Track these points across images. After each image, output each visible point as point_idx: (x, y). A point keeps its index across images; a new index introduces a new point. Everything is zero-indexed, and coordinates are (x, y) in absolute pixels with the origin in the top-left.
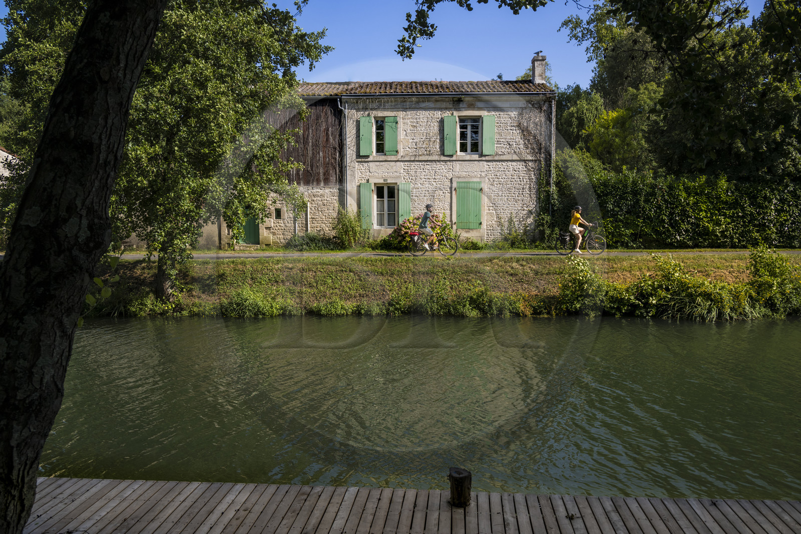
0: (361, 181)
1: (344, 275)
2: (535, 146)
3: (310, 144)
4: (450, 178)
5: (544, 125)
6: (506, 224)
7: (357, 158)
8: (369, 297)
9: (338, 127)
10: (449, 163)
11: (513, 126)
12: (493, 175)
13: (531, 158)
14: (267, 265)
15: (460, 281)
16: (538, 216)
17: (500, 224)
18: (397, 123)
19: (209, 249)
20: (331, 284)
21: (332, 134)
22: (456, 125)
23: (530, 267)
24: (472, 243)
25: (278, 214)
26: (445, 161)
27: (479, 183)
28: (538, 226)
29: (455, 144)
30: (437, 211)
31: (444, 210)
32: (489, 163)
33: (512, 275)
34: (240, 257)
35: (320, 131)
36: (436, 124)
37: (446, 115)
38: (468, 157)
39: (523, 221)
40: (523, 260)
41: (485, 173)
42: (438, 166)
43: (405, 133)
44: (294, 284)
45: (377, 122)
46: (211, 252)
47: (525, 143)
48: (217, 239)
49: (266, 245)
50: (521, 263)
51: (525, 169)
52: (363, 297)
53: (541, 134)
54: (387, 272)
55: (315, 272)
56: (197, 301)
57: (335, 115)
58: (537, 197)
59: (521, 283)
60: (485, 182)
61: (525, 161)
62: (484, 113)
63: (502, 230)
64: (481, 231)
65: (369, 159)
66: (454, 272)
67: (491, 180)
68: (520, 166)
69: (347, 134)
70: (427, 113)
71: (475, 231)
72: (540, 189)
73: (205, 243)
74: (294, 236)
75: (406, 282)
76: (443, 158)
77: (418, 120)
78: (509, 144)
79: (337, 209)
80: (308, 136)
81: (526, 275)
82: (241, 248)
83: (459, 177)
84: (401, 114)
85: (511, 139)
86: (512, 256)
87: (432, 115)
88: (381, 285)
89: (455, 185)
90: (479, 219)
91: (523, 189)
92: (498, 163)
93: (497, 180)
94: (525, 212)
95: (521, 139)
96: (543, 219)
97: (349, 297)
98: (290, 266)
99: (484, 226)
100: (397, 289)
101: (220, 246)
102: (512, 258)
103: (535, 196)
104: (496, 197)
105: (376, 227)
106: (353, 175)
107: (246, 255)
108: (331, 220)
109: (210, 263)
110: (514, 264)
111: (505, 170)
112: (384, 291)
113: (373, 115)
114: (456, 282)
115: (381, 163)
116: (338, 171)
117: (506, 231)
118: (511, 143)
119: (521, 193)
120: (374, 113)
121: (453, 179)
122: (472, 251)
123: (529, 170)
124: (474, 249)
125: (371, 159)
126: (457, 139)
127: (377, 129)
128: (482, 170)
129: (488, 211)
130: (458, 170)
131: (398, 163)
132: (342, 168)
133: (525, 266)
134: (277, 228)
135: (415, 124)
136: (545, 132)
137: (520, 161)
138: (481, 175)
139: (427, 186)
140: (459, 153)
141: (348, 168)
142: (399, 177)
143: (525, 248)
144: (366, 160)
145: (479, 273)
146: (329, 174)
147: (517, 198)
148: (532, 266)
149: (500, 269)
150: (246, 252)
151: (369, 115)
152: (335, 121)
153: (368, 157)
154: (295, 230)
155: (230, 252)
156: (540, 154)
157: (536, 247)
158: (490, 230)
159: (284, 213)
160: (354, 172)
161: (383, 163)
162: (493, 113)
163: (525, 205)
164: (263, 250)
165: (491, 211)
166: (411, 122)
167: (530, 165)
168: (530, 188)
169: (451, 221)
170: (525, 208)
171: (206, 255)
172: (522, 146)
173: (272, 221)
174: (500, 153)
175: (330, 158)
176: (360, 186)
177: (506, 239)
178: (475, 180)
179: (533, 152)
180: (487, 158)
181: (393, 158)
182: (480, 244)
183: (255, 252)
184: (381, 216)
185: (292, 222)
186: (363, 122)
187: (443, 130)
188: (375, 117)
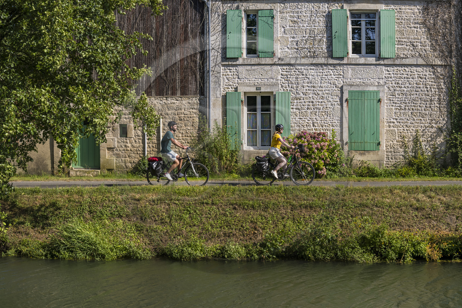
0: (227, 90)
1: (206, 208)
2: (444, 48)
3: (165, 44)
4: (340, 86)
5: (454, 24)
6: (411, 144)
7: (222, 61)
8: (237, 237)
9: (199, 23)
10: (338, 68)
11: (417, 23)
12: (393, 82)
13: (439, 63)
14: (109, 195)
15: (352, 216)
16: (450, 136)
17: (404, 146)
18: (273, 17)
19: (39, 175)
20: (188, 220)
21: (192, 31)
22: (347, 21)
23: (439, 199)
24: (368, 168)
25: (124, 131)
26: (334, 65)
27: (377, 92)
28: (450, 148)
29: (346, 44)
30: (324, 128)
31: (333, 126)
32: (388, 68)
33: (417, 209)
34: (75, 185)
35: (177, 28)
36: (321, 19)
37: (335, 8)
38: (362, 61)
39: (431, 141)
40: (431, 190)
41: (384, 80)
42: (326, 70)
43: (283, 30)
44: (142, 219)
45: (248, 16)
46: (42, 178)
47: (432, 44)
48: (49, 162)
49: (109, 170)
50: (428, 193)
51: (433, 76)
52: (229, 236)
53: (451, 34)
54: (260, 206)
55: (169, 205)
56: (24, 238)
57: (195, 8)
58: (448, 111)
59: (429, 219)
60: (383, 91)
61: (433, 66)
62: (381, 7)
63: (405, 152)
64: (380, 153)
65: (238, 63)
66: (345, 205)
67: (391, 89)
68: (427, 72)
69: (211, 31)
70: (311, 5)
71: (371, 153)
72: (451, 101)
73: (35, 167)
74: (143, 158)
75: (283, 218)
76: (331, 61)
77: (300, 14)
78: (413, 45)
79: (197, 124)
80: (162, 34)
81: (434, 210)
82: (78, 173)
83: (351, 85)
84: (278, 7)
85: (415, 39)
86: (418, 185)
87: (317, 9)
88: (252, 222)
89: (346, 96)
90: (377, 138)
91: (431, 100)
92: (400, 68)
93: (398, 89)
94: (433, 130)
95: (427, 38)
96: (456, 139)
97: (211, 237)
98: (137, 196)
99: (383, 147)
100: (272, 226)
101: (53, 171)
102: (417, 188)
103: (445, 110)
104: (398, 111)
105: (246, 147)
106: (218, 82)
107: (84, 183)
108: (189, 138)
109: (40, 191)
110: (420, 196)
111: (409, 76)
112: (255, 229)
113: (243, 8)
114: (348, 218)
115: (253, 67)
116: (198, 77)
117: (410, 154)
118: (415, 44)
119: (428, 105)
120: (244, 6)
121: (344, 88)
122: (368, 179)
123: (438, 77)
124: (370, 176)
125: (240, 61)
126: (349, 38)
127: (248, 25)
128: (381, 76)
129: (388, 128)
130: (350, 76)
131: (275, 67)
132: (204, 72)
133: (433, 197)
134: (121, 149)
135: (295, 19)
136: (455, 31)
137: (427, 65)
138: (378, 83)
139: (311, 96)
140: (351, 55)
141: (211, 73)
142: (276, 85)
143: (434, 175)
144: (235, 63)
145: (376, 206)
146: (187, 81)
147: (424, 111)
148: (442, 198)
149: (403, 202)
150: (84, 179)
151: (238, 8)
152: (195, 15)
153: (236, 59)
154: (144, 151)
155: (65, 179)
156: (451, 57)
157: (448, 173)
158: (391, 152)
159: (131, 130)
160: (218, 78)
161: (256, 67)
162: (392, 7)
163: (434, 121)
164: (104, 176)
165: (392, 128)
166: (291, 16)
167: (439, 71)
168: (439, 99)
169: (342, 140)
170: (434, 125)
171: (35, 182)
172: (428, 48)
173: (116, 139)
174: (402, 56)
175: (189, 61)
176: (226, 96)
177: (410, 164)
178: (371, 89)
179: (443, 57)
180: (386, 62)
181: (268, 61)
182: (379, 170)
183: (94, 179)
184: (252, 133)
185: (141, 141)
186: (230, 15)
187: (331, 26)
188: (245, 11)
